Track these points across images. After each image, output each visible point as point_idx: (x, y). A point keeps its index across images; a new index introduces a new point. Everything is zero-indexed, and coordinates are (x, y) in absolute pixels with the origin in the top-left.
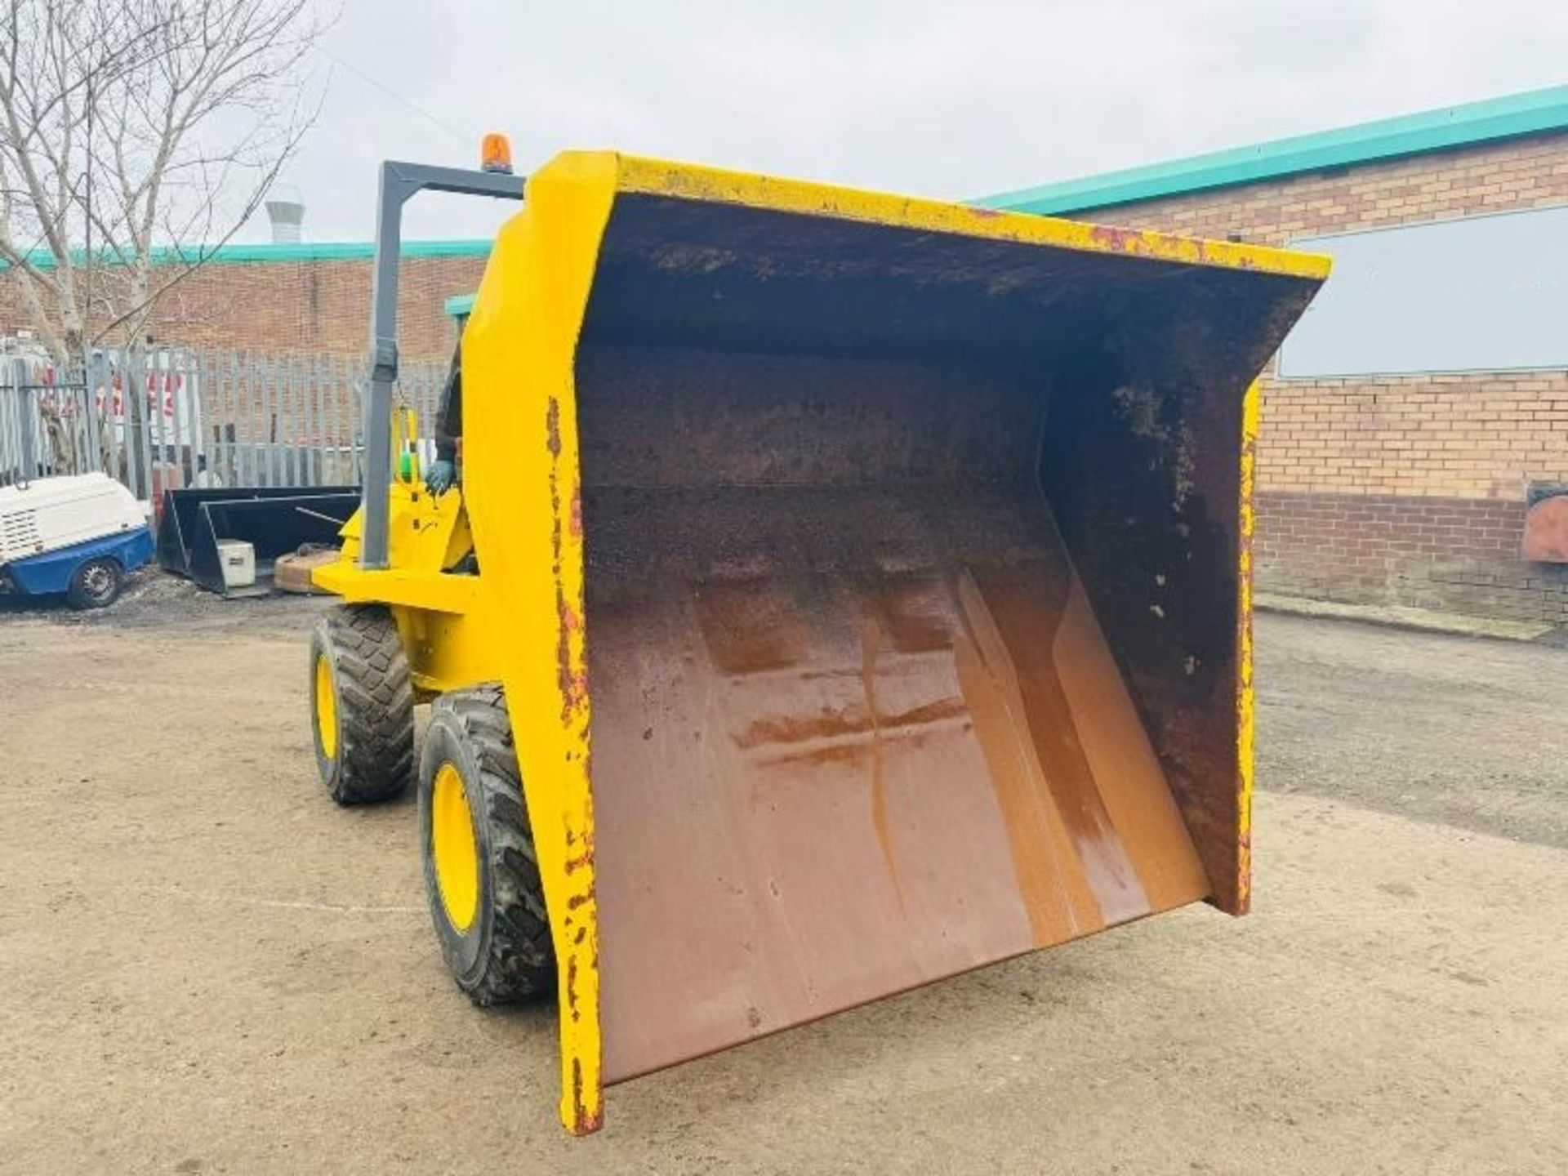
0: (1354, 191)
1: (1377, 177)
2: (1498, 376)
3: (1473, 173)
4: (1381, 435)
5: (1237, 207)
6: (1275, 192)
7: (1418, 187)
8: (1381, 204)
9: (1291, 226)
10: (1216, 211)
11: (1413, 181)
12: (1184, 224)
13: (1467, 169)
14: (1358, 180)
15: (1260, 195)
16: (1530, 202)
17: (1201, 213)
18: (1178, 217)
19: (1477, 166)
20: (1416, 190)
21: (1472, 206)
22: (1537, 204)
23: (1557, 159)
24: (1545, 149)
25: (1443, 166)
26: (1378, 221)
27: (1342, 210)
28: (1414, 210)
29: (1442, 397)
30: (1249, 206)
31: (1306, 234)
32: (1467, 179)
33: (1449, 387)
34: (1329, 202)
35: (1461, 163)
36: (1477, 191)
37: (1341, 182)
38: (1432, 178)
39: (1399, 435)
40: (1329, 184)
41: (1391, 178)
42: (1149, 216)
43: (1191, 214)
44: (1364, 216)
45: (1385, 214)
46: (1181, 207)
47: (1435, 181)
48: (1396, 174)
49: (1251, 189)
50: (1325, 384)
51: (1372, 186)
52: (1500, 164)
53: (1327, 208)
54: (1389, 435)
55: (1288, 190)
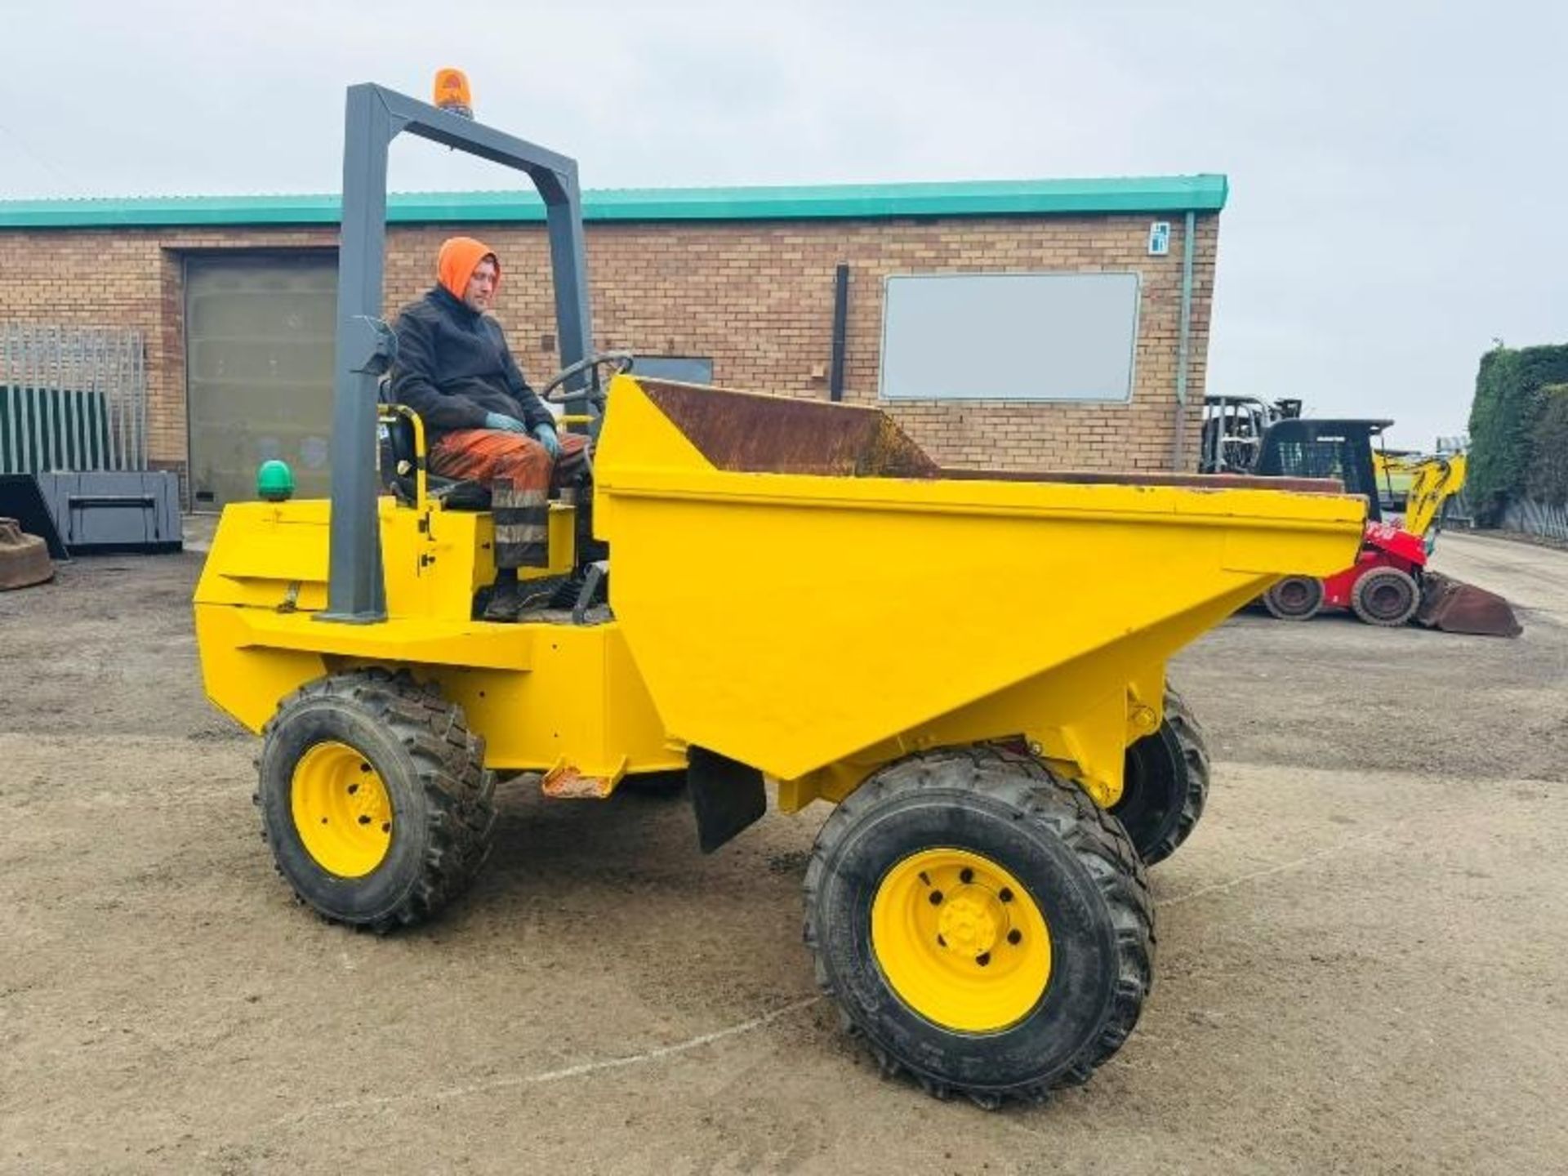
0: (943, 239)
1: (959, 230)
2: (1052, 405)
3: (1036, 237)
4: (966, 450)
5: (842, 239)
6: (875, 230)
7: (993, 244)
8: (964, 254)
9: (891, 262)
10: (822, 240)
11: (989, 238)
12: (794, 248)
13: (1031, 233)
14: (945, 230)
15: (864, 230)
16: (1076, 267)
17: (809, 240)
18: (787, 240)
19: (1041, 232)
20: (991, 245)
21: (1034, 265)
22: (1083, 269)
23: (1094, 237)
24: (1087, 227)
25: (1011, 228)
26: (961, 268)
27: (932, 254)
28: (990, 262)
29: (1013, 420)
30: (855, 239)
31: (901, 272)
32: (1030, 241)
33: (1018, 413)
34: (923, 246)
35: (1026, 228)
36: (1036, 253)
37: (933, 230)
38: (1004, 237)
39: (979, 450)
40: (921, 230)
41: (973, 233)
42: (761, 236)
43: (800, 240)
44: (951, 261)
45: (967, 262)
46: (789, 232)
47: (1006, 241)
48: (976, 229)
49: (854, 225)
50: (919, 404)
51: (957, 238)
52: (1055, 233)
53: (922, 252)
54: (973, 450)
55: (887, 230)
